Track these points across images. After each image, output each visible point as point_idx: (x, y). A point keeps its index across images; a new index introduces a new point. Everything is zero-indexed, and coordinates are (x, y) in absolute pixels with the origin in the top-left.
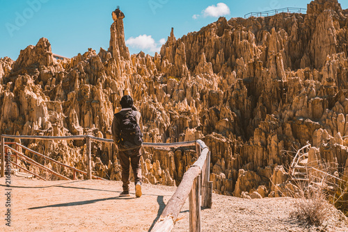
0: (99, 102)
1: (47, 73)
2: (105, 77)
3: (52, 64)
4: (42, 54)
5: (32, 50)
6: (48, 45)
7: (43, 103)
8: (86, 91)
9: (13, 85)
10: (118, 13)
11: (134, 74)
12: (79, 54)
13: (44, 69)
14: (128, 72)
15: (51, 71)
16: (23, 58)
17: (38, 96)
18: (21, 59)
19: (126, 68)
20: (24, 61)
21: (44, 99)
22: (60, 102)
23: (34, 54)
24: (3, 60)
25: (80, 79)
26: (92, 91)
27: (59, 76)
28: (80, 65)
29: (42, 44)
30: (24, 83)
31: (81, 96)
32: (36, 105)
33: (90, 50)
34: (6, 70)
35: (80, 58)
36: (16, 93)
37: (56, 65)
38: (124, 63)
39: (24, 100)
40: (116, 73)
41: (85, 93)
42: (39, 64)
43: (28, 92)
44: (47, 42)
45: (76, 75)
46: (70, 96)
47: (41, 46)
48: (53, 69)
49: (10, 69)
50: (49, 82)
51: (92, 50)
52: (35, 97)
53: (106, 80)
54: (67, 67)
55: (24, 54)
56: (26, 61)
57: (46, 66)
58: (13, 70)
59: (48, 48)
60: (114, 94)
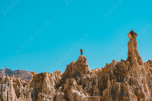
0: (128, 95)
1: (85, 79)
2: (129, 77)
3: (88, 72)
4: (81, 66)
5: (74, 64)
6: (85, 60)
7: (85, 98)
8: (117, 87)
9: (63, 89)
10: (132, 33)
11: (149, 74)
12: (107, 64)
13: (83, 76)
14: (144, 73)
15: (88, 77)
16: (68, 70)
17: (81, 93)
18: (67, 71)
19: (142, 70)
20: (69, 73)
21: (86, 95)
22: (98, 97)
23: (76, 67)
24: (56, 73)
25: (111, 80)
26: (122, 87)
27: (94, 80)
28: (110, 70)
29: (81, 59)
30: (71, 84)
31: (113, 92)
32: (81, 100)
33: (114, 61)
34: (57, 79)
35: (108, 66)
36: (65, 92)
37: (91, 73)
38: (140, 67)
39: (71, 97)
40: (136, 74)
41: (116, 89)
42: (79, 73)
43: (74, 91)
44: (84, 58)
45: (107, 77)
46: (104, 92)
47: (80, 61)
48: (89, 76)
49: (60, 78)
50: (87, 85)
51: (115, 61)
52: (79, 94)
53: (130, 79)
54: (99, 73)
55: (69, 68)
56: (71, 72)
57: (85, 74)
58: (62, 79)
59: (85, 62)
60: (137, 89)
